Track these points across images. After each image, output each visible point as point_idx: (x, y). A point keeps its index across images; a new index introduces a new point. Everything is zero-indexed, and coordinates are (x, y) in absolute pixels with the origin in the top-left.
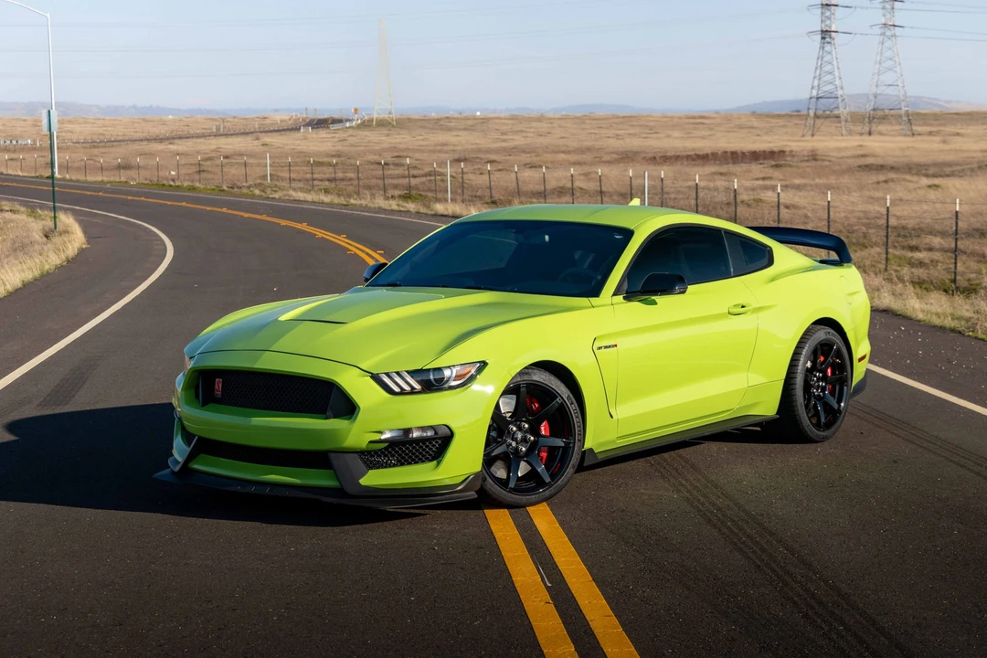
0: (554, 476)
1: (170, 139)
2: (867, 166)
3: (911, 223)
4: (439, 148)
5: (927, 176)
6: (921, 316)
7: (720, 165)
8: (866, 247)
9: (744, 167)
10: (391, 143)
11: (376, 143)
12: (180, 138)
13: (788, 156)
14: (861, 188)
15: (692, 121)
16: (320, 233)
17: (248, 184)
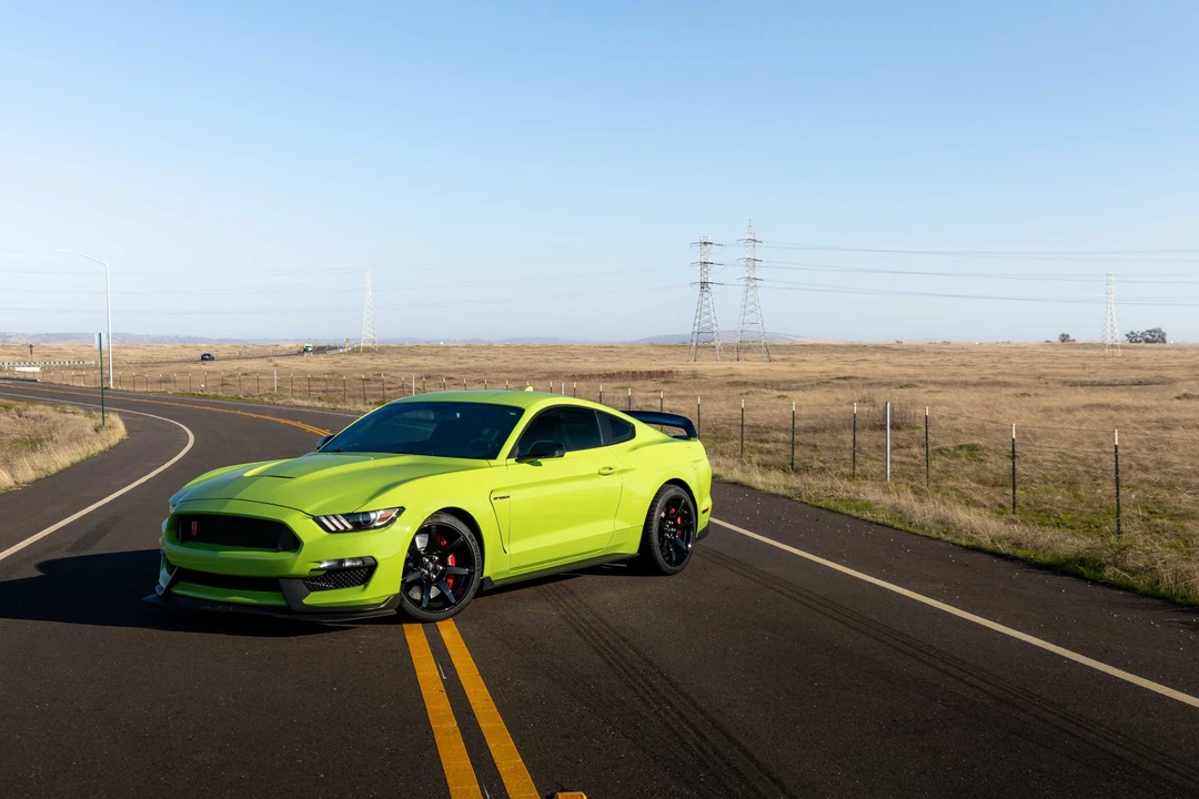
0: (458, 598)
2: (733, 383)
3: (763, 423)
5: (778, 390)
7: (625, 381)
8: (728, 440)
9: (641, 382)
10: (373, 365)
11: (363, 365)
13: (676, 375)
14: (728, 398)
15: (604, 350)
16: (309, 428)
17: (259, 394)
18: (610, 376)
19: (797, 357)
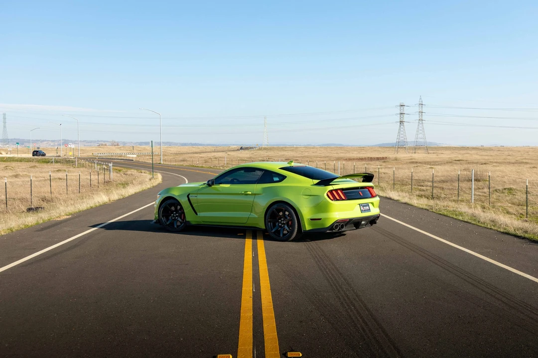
1: (200, 153)
2: (412, 162)
3: (422, 178)
5: (430, 165)
6: (416, 205)
7: (367, 161)
8: (407, 186)
9: (374, 162)
12: (203, 152)
13: (388, 159)
14: (408, 168)
15: (360, 149)
18: (361, 159)
19: (440, 152)
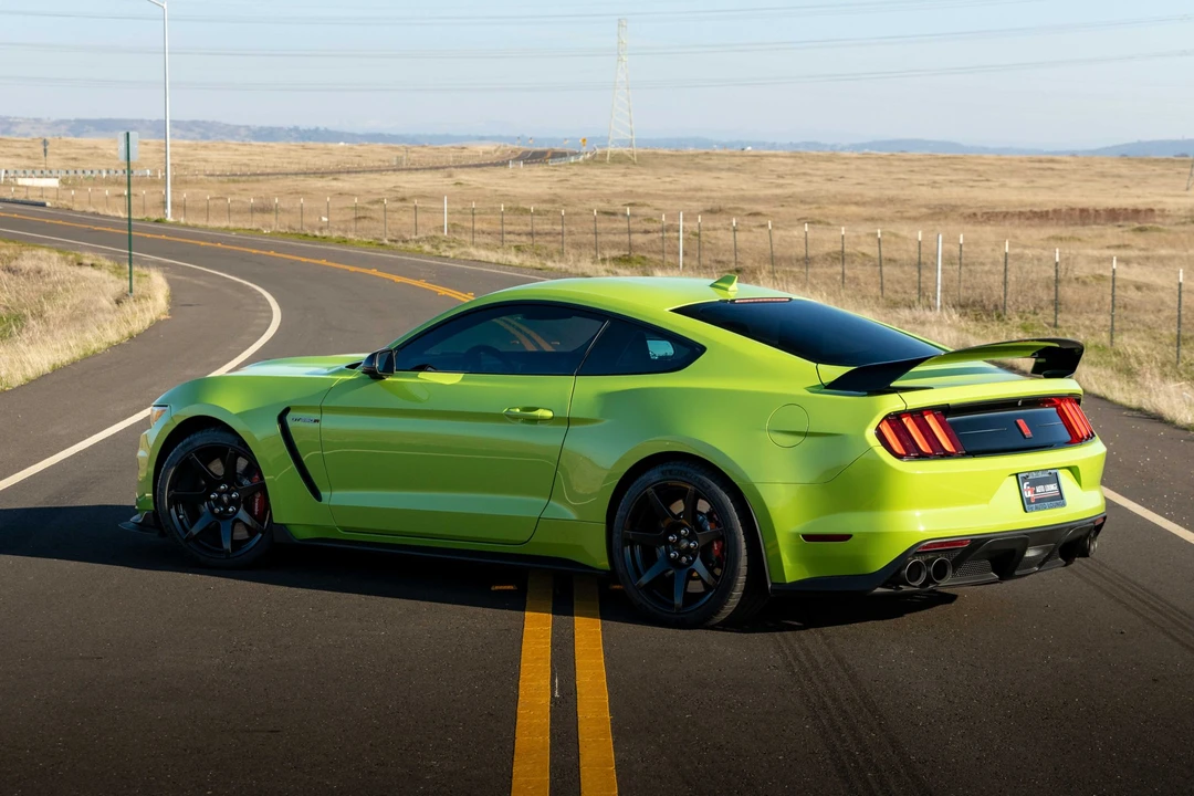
1: (334, 173)
4: (690, 194)
9: (1096, 229)
10: (626, 186)
11: (608, 185)
12: (348, 172)
13: (1159, 216)
15: (1037, 165)
17: (417, 237)
